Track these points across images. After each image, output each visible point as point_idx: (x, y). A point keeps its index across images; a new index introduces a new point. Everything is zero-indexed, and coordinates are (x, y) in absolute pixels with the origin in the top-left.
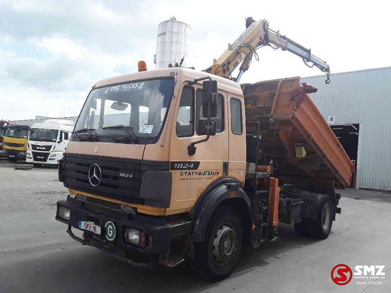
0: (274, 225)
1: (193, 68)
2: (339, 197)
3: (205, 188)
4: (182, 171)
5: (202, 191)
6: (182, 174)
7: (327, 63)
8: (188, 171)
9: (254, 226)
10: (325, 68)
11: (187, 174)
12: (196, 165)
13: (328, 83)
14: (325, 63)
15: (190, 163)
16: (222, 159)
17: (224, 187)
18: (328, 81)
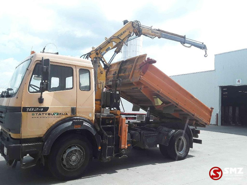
0: (122, 148)
1: (57, 53)
2: (198, 132)
3: (54, 123)
4: (33, 113)
5: (51, 125)
6: (33, 115)
7: (204, 44)
8: (39, 113)
9: (100, 148)
10: (203, 47)
11: (38, 114)
12: (46, 109)
13: (206, 57)
14: (203, 43)
15: (40, 108)
16: (70, 106)
17: (71, 122)
18: (206, 56)
